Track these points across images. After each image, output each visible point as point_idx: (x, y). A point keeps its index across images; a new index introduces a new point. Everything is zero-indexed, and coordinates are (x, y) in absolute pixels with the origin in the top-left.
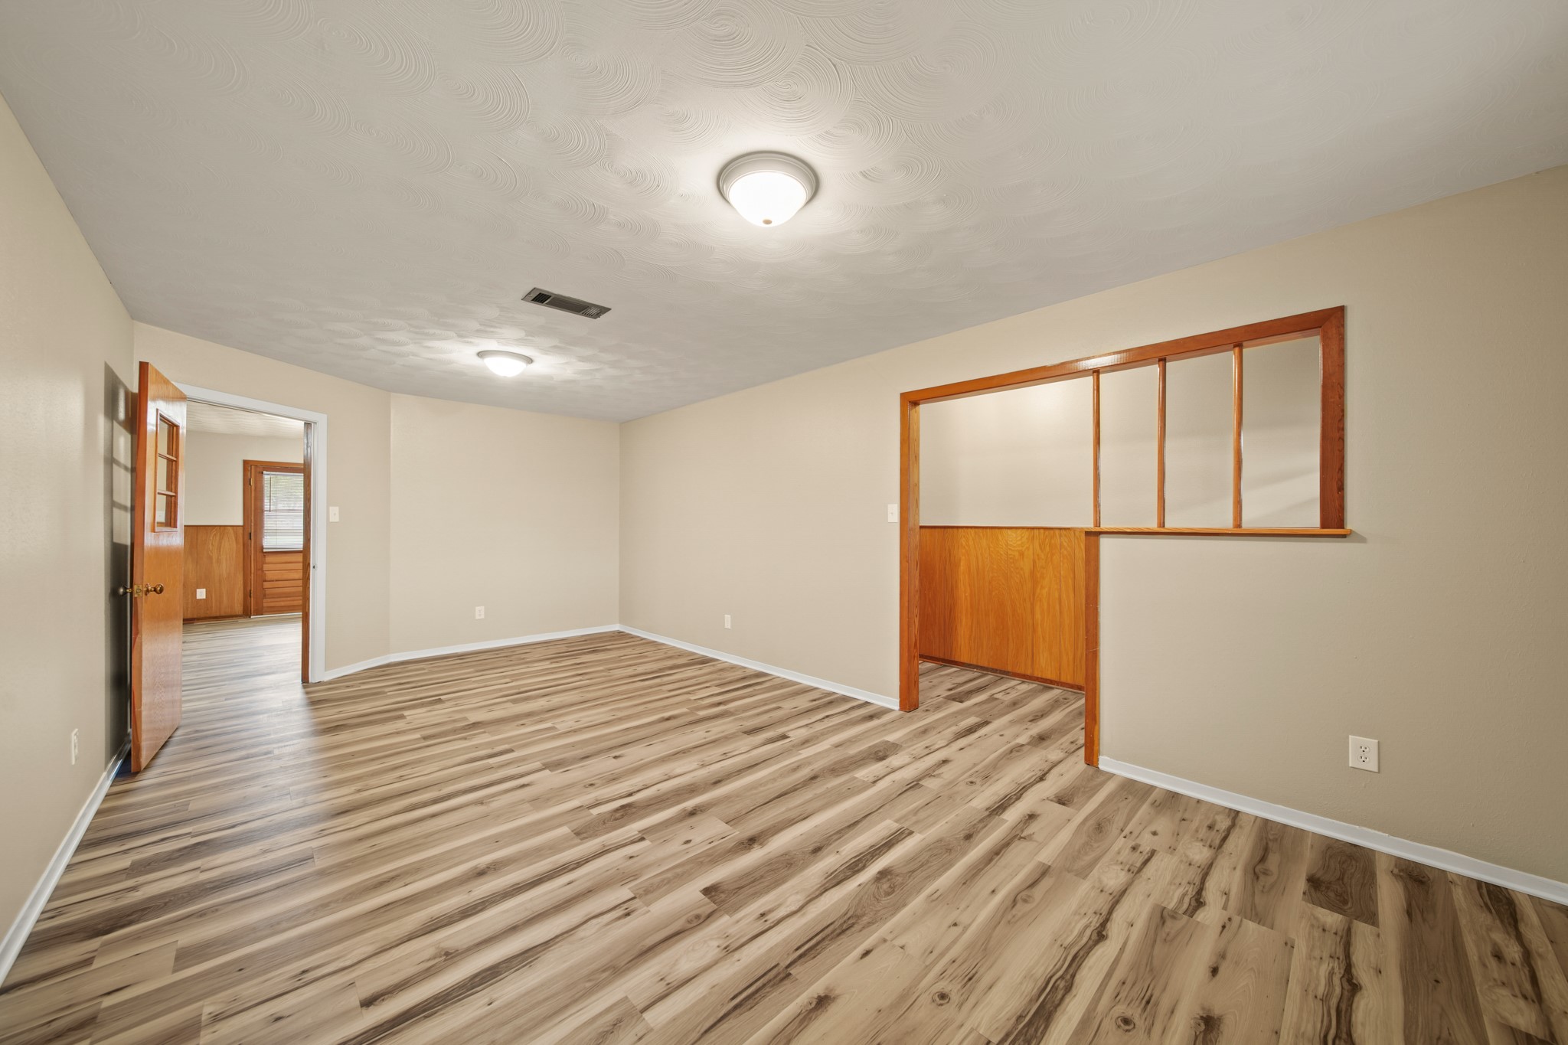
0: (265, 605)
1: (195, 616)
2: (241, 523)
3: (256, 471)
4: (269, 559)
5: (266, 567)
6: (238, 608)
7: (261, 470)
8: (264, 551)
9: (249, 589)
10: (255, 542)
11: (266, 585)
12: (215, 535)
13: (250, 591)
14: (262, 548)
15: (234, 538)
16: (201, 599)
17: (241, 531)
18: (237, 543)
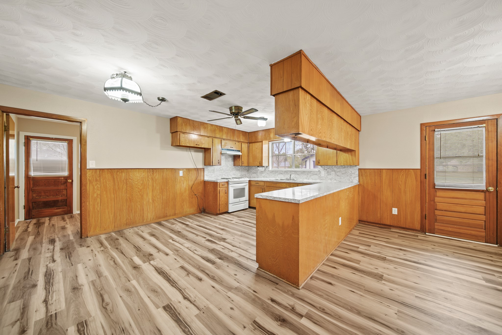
0: (436, 227)
1: (392, 224)
2: (419, 167)
3: (429, 130)
4: (439, 193)
5: (437, 199)
6: (418, 226)
7: (433, 129)
8: (436, 187)
9: (424, 213)
10: (429, 181)
11: (437, 212)
12: (403, 175)
13: (426, 215)
14: (434, 185)
15: (414, 177)
16: (395, 215)
17: (419, 172)
18: (416, 181)
